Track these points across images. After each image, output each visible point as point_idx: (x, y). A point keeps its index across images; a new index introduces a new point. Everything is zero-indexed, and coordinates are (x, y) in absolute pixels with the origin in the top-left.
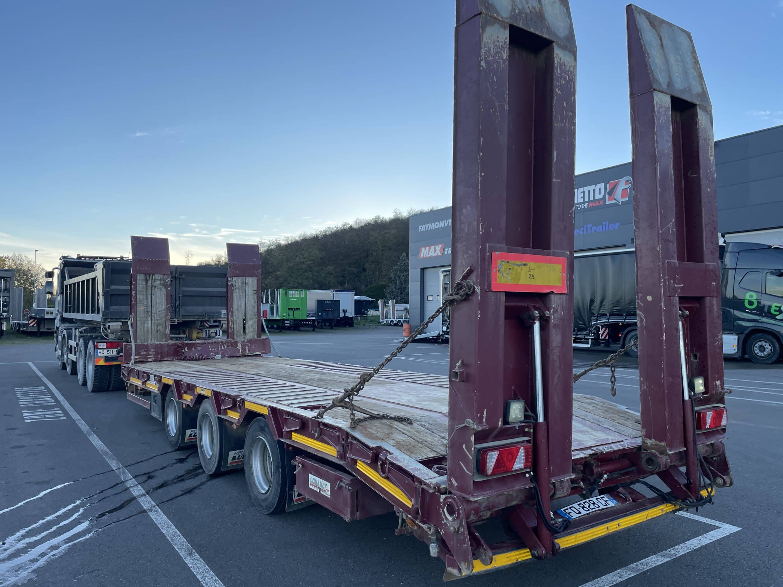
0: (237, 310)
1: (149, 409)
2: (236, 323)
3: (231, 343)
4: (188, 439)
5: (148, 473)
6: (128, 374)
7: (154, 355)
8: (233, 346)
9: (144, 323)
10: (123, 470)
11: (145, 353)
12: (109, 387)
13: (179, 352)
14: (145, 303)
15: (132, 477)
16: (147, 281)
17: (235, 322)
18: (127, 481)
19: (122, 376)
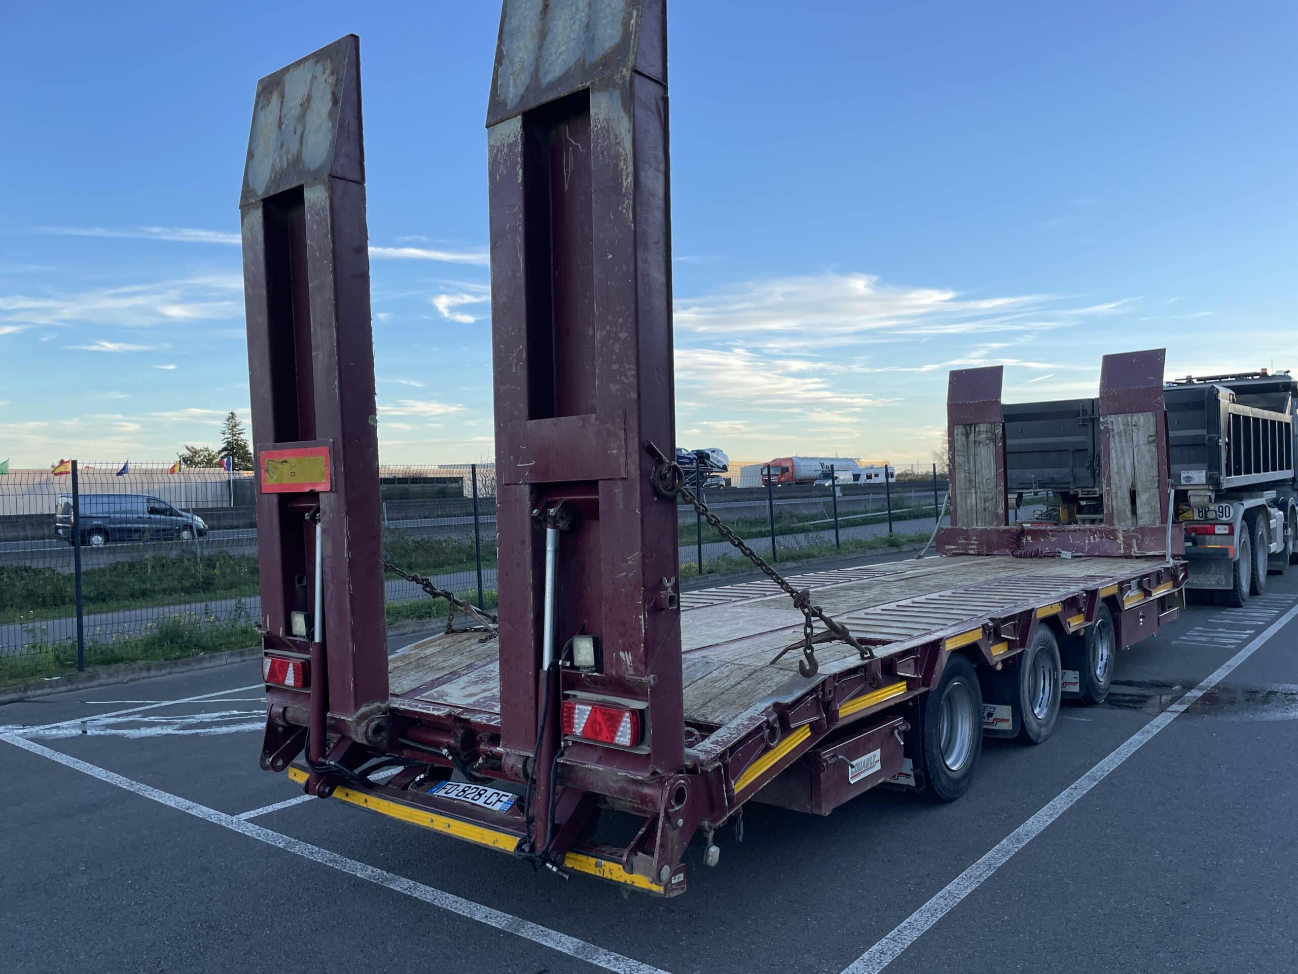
0: (1118, 473)
2: (1117, 496)
7: (977, 545)
8: (1109, 538)
9: (966, 498)
11: (964, 541)
14: (967, 469)
16: (967, 435)
17: (1113, 495)
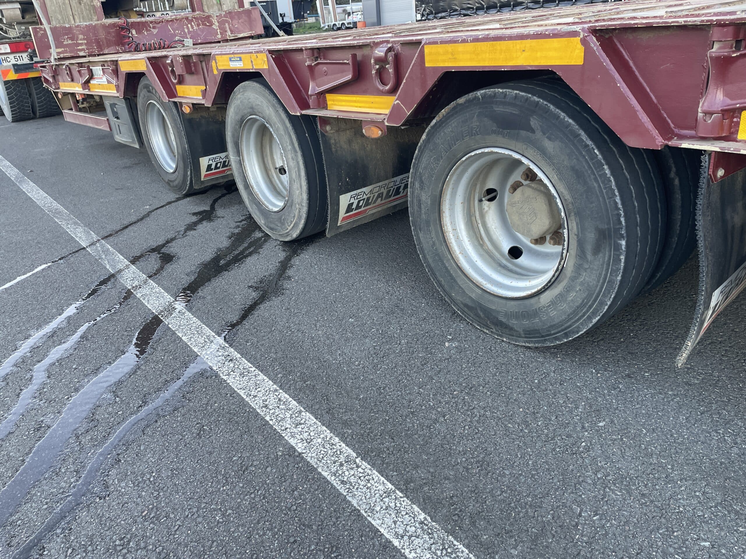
1: (109, 130)
3: (201, 18)
4: (206, 176)
5: (156, 250)
6: (54, 77)
7: (86, 44)
8: (206, 25)
10: (102, 246)
11: (70, 42)
12: (34, 113)
13: (124, 36)
15: (128, 263)
18: (120, 271)
19: (45, 85)
